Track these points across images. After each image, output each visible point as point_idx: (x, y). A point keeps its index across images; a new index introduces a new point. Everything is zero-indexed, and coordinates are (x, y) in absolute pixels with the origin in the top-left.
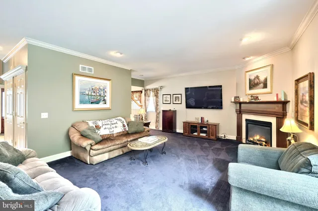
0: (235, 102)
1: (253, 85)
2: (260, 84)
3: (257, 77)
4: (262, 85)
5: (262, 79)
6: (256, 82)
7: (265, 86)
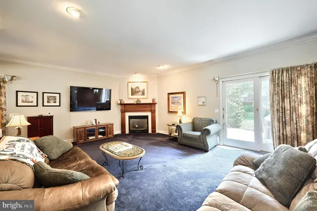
0: (121, 104)
1: (134, 92)
2: (140, 92)
3: (138, 87)
4: (141, 93)
5: (141, 89)
6: (137, 90)
7: (143, 94)
